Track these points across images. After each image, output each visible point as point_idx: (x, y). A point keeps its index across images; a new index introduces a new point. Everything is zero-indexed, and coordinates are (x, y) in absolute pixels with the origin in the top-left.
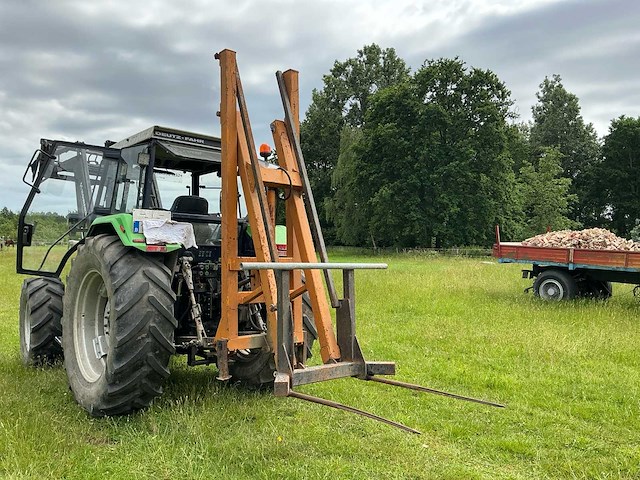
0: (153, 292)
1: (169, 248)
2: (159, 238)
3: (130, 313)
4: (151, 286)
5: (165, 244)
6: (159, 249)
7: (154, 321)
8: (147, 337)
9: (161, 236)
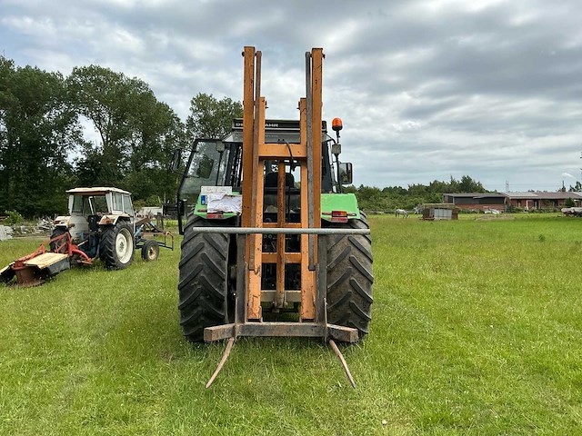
0: (207, 251)
1: (226, 216)
2: (217, 208)
3: (187, 265)
4: (206, 245)
5: (223, 212)
6: (217, 217)
7: (205, 273)
8: (199, 284)
9: (220, 206)
